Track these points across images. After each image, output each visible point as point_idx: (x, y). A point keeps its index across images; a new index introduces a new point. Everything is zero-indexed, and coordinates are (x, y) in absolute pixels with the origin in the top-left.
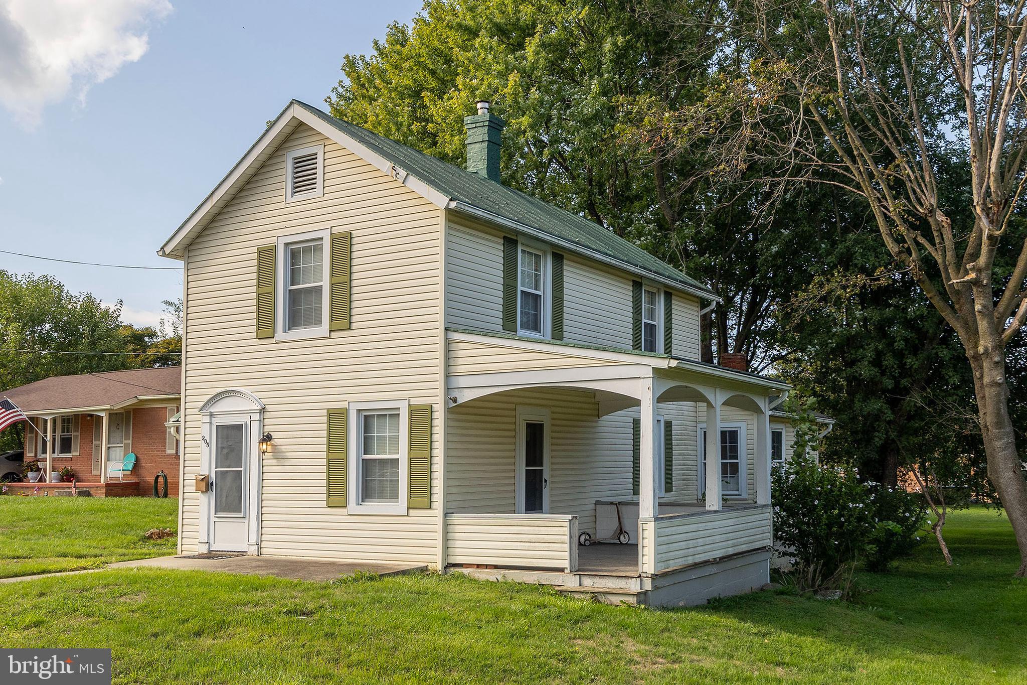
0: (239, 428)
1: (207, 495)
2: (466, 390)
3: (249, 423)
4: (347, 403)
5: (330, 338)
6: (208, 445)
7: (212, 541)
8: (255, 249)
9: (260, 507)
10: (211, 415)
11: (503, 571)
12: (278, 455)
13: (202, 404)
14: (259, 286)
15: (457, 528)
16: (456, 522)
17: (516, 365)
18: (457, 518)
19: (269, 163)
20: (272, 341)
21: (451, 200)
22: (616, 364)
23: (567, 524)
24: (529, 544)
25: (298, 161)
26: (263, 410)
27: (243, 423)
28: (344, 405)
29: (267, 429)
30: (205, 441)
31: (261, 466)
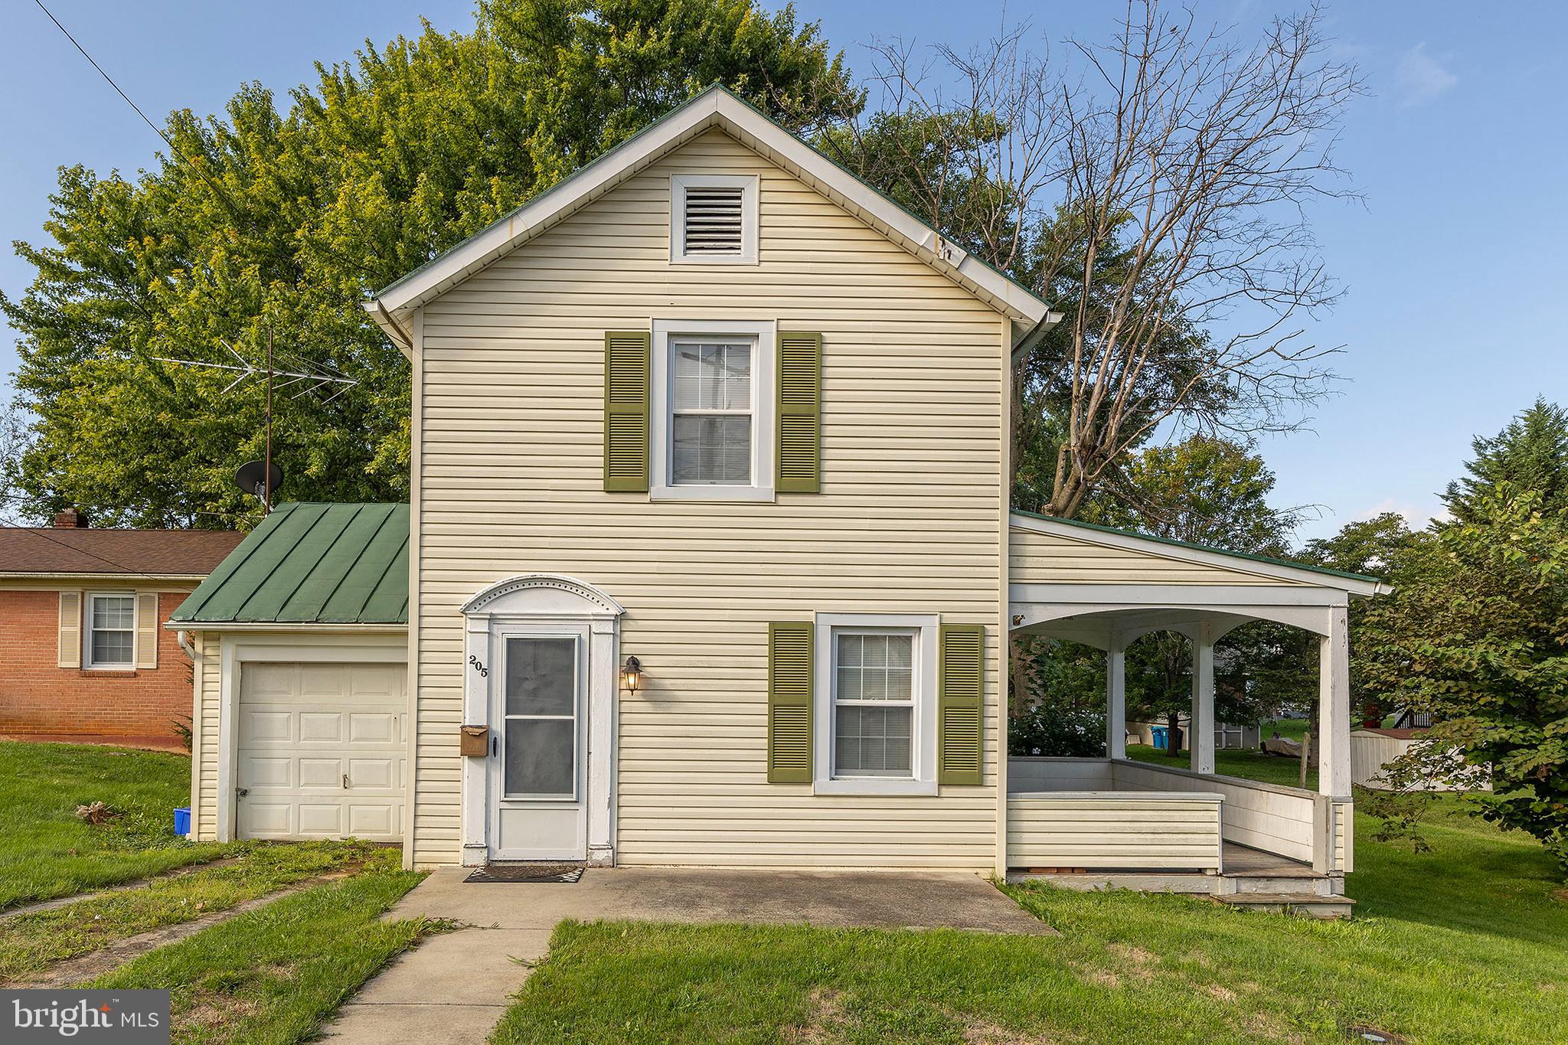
0: (567, 645)
1: (483, 763)
2: (1035, 607)
3: (585, 637)
4: (813, 614)
5: (775, 504)
6: (486, 672)
7: (494, 845)
8: (601, 334)
9: (616, 783)
10: (492, 619)
11: (1107, 877)
12: (653, 692)
13: (470, 598)
14: (610, 398)
15: (1026, 815)
16: (1023, 805)
17: (1131, 575)
18: (1026, 799)
19: (628, 185)
20: (646, 498)
21: (1051, 310)
22: (1292, 584)
23: (1217, 807)
24: (1152, 836)
25: (694, 197)
26: (621, 618)
27: (576, 637)
28: (810, 617)
29: (628, 649)
30: (478, 666)
31: (617, 714)
